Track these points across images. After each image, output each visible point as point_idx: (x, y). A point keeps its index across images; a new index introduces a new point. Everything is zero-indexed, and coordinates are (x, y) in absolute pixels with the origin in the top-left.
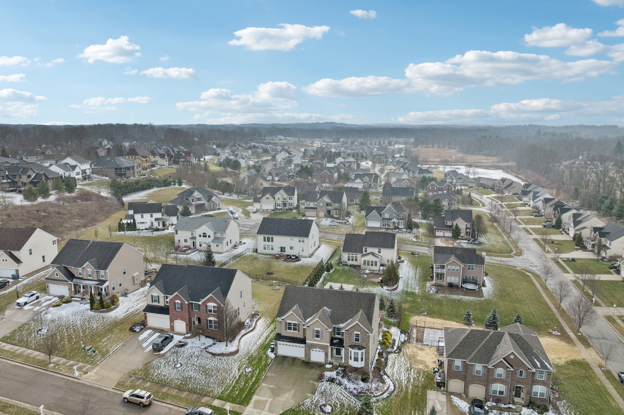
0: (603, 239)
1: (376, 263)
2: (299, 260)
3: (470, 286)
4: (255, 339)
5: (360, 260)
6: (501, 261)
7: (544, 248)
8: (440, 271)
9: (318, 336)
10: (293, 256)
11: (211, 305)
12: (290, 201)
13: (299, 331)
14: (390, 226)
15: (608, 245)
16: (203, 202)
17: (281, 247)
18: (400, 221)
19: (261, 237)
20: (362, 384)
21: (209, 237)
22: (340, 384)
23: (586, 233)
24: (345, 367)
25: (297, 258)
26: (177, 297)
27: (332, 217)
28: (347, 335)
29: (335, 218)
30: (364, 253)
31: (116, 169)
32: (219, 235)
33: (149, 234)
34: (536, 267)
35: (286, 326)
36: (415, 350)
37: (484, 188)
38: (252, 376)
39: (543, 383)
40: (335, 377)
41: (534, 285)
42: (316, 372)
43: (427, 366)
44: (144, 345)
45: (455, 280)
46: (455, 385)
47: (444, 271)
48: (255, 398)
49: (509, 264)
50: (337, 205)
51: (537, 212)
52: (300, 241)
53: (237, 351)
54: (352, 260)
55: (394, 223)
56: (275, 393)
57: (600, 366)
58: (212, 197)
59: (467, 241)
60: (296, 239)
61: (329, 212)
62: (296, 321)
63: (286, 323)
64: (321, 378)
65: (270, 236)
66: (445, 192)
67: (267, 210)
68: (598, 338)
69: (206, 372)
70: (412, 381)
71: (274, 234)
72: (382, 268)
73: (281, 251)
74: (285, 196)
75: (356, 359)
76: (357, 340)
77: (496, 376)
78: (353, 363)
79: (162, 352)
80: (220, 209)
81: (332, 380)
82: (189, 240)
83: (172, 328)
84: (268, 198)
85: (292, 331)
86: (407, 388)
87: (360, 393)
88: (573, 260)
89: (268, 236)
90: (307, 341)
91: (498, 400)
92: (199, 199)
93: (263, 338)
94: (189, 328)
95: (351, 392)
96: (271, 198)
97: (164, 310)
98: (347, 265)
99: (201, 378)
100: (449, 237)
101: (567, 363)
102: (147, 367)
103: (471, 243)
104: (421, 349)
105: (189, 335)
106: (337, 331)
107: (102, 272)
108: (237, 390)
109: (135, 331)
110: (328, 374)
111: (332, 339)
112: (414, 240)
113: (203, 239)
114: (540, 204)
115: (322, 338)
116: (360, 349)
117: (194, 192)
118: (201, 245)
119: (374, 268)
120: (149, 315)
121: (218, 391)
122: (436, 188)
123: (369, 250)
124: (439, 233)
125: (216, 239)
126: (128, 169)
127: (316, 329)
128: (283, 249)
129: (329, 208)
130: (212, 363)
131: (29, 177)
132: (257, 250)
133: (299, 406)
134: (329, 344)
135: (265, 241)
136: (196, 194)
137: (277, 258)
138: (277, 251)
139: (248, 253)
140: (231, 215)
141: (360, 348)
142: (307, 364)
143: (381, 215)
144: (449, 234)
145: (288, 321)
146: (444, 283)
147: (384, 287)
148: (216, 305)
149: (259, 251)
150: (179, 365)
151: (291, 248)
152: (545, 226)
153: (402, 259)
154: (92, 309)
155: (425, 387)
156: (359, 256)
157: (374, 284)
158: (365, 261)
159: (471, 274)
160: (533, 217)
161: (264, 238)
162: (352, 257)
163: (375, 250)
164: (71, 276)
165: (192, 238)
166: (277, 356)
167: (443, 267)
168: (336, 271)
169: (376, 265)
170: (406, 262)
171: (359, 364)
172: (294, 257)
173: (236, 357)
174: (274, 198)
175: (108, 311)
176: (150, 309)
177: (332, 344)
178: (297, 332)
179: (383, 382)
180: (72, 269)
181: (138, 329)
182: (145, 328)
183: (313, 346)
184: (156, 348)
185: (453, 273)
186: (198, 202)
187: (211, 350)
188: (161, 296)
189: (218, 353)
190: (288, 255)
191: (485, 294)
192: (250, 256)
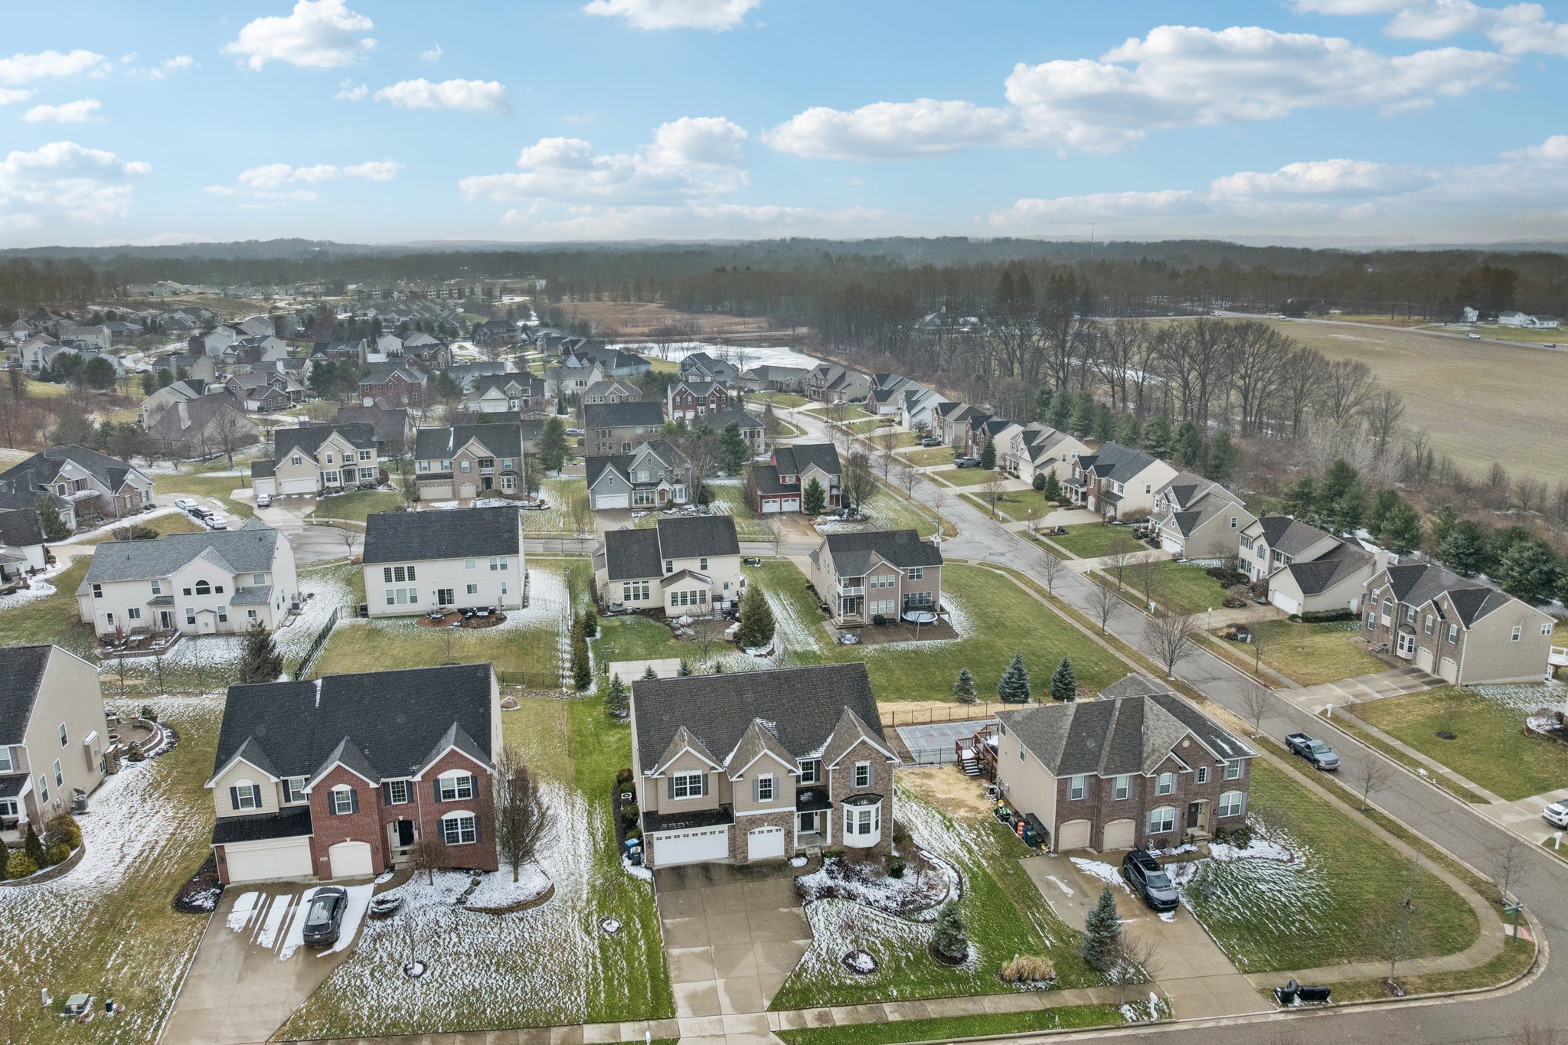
0: (1104, 480)
1: (702, 594)
2: (502, 619)
3: (921, 617)
5: (657, 593)
7: (994, 515)
8: (853, 592)
9: (766, 795)
10: (480, 609)
11: (450, 778)
12: (364, 464)
13: (706, 793)
14: (653, 502)
15: (1116, 491)
16: (96, 493)
17: (441, 592)
18: (677, 487)
19: (374, 574)
20: (896, 884)
21: (219, 590)
22: (851, 896)
23: (1064, 472)
24: (839, 854)
25: (493, 616)
26: (338, 775)
28: (837, 776)
29: (508, 496)
30: (667, 575)
32: (249, 582)
34: (1003, 554)
35: (671, 788)
36: (918, 780)
37: (780, 391)
38: (634, 941)
39: (1237, 785)
40: (830, 883)
41: (1024, 593)
42: (780, 886)
43: (973, 809)
44: (266, 939)
45: (887, 607)
46: (1075, 833)
47: (863, 590)
48: (679, 991)
49: (948, 555)
50: (508, 461)
51: (923, 435)
52: (493, 567)
53: (550, 888)
54: (637, 597)
55: (662, 493)
56: (723, 962)
57: (1248, 734)
58: (125, 474)
59: (837, 518)
60: (483, 563)
61: (488, 482)
62: (697, 769)
63: (670, 780)
64: (800, 895)
65: (405, 565)
66: (713, 406)
67: (301, 494)
68: (1205, 681)
69: (507, 963)
70: (976, 848)
71: (414, 558)
72: (717, 605)
73: (442, 601)
74: (349, 449)
75: (864, 829)
76: (862, 781)
77: (1157, 793)
78: (855, 840)
79: (339, 947)
80: (153, 506)
81: (829, 893)
82: (145, 610)
83: (321, 869)
84: (297, 461)
85: (688, 797)
86: (979, 865)
87: (904, 904)
88: (1062, 530)
89: (399, 565)
90: (737, 814)
91: (1162, 844)
92: (79, 485)
94: (383, 861)
95: (885, 909)
96: (306, 459)
97: (287, 824)
98: (624, 612)
100: (793, 512)
102: (322, 999)
103: (847, 521)
104: (929, 776)
105: (387, 877)
106: (809, 770)
108: (621, 986)
109: (200, 909)
110: (811, 882)
111: (800, 793)
113: (198, 601)
114: (928, 417)
115: (777, 797)
116: (872, 802)
117: (61, 464)
118: (192, 620)
119: (700, 608)
120: (230, 848)
122: (690, 399)
123: (678, 565)
124: (769, 507)
125: (242, 595)
127: (762, 777)
128: (444, 596)
130: (507, 935)
132: (364, 609)
133: (798, 976)
134: (794, 809)
135: (388, 579)
136: (70, 470)
137: (437, 622)
138: (428, 602)
139: (344, 621)
140: (198, 521)
141: (872, 799)
142: (743, 870)
143: (627, 476)
144: (791, 505)
145: (677, 774)
146: (866, 619)
147: (748, 651)
148: (467, 774)
149: (371, 611)
150: (419, 969)
151: (470, 589)
152: (960, 466)
155: (1010, 856)
156: (654, 584)
157: (721, 647)
158: (674, 596)
159: (918, 589)
160: (921, 448)
161: (387, 571)
162: (636, 589)
163: (693, 564)
165: (156, 603)
166: (656, 874)
167: (856, 582)
169: (703, 601)
171: (872, 839)
172: (486, 614)
173: (558, 902)
174: (317, 460)
175: (62, 872)
176: (235, 831)
177: (800, 805)
178: (700, 796)
179: (930, 866)
181: (204, 900)
182: (226, 893)
183: (754, 822)
184: (319, 939)
185: (882, 592)
186: (81, 494)
187: (479, 899)
188: (269, 783)
189: (505, 902)
190: (463, 612)
191: (957, 628)
192: (354, 628)
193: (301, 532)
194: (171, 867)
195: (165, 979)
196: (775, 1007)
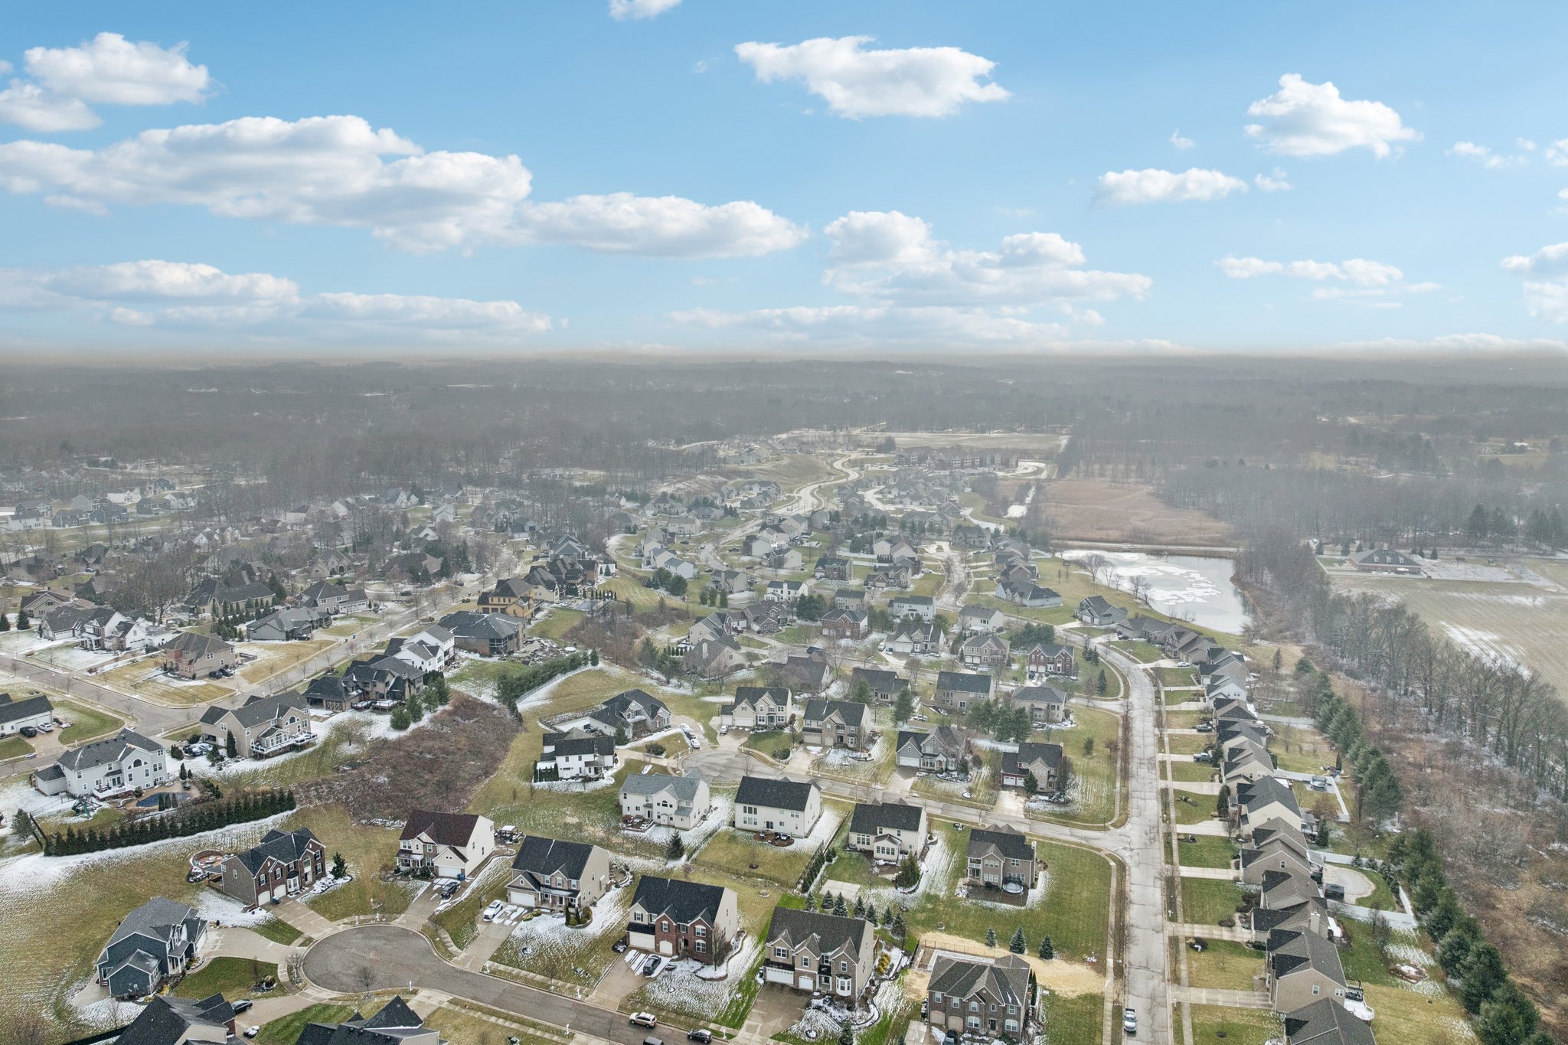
1: (893, 850)
2: (791, 842)
3: (1012, 888)
4: (743, 962)
5: (874, 843)
6: (1086, 838)
7: (1166, 812)
8: (974, 866)
9: (806, 964)
10: (783, 835)
11: (699, 928)
12: (779, 714)
13: (788, 957)
14: (934, 766)
16: (643, 718)
17: (768, 822)
18: (950, 759)
19: (740, 807)
20: (847, 1013)
21: (671, 805)
22: (826, 1012)
23: (1234, 789)
24: (833, 995)
25: (789, 841)
26: (664, 918)
27: (846, 747)
28: (834, 964)
29: (849, 749)
30: (879, 834)
31: (492, 640)
32: (684, 804)
33: (578, 788)
34: (1132, 849)
35: (775, 951)
36: (914, 977)
37: (1149, 641)
38: (743, 1002)
39: (1014, 1018)
40: (822, 1004)
41: (1108, 881)
42: (804, 999)
43: (919, 996)
44: (633, 967)
45: (995, 879)
46: (937, 1016)
47: (980, 866)
48: (746, 1022)
49: (1095, 844)
50: (853, 728)
52: (792, 815)
53: (726, 976)
54: (863, 843)
55: (940, 762)
56: (765, 1018)
58: (658, 708)
59: (1047, 798)
60: (788, 813)
61: (841, 738)
62: (785, 947)
63: (775, 948)
64: (808, 1005)
65: (753, 807)
66: (1059, 665)
67: (744, 727)
68: (1138, 968)
69: (699, 997)
70: (899, 1010)
71: (757, 804)
72: (901, 857)
73: (768, 827)
74: (773, 705)
75: (843, 988)
76: (844, 969)
77: (971, 1009)
78: (840, 991)
79: (653, 976)
80: (669, 727)
81: (819, 1008)
82: (642, 808)
83: (657, 948)
84: (744, 709)
85: (781, 957)
86: (891, 1017)
87: (844, 1020)
89: (750, 806)
90: (795, 968)
91: (973, 1032)
92: (638, 713)
93: (751, 961)
94: (676, 950)
95: (836, 1019)
96: (750, 709)
97: (649, 929)
98: (855, 850)
99: (694, 1002)
100: (1017, 788)
101: (1079, 997)
102: (642, 991)
103: (1053, 802)
105: (676, 957)
106: (825, 959)
107: (574, 882)
108: (729, 1015)
109: (619, 951)
110: (815, 1002)
111: (821, 967)
112: (967, 795)
113: (662, 809)
115: (810, 966)
116: (846, 978)
117: (630, 703)
118: (658, 817)
119: (890, 857)
120: (632, 933)
121: (713, 1015)
122: (1042, 658)
123: (886, 831)
124: (1008, 781)
125: (681, 811)
126: (510, 637)
127: (805, 956)
128: (769, 825)
129: (841, 732)
130: (702, 988)
131: (387, 684)
132: (734, 823)
133: (787, 1030)
134: (817, 972)
135: (745, 811)
136: (634, 706)
137: (762, 839)
138: (761, 826)
139: (724, 828)
142: (796, 991)
143: (920, 748)
144: (1019, 783)
145: (777, 947)
146: (981, 883)
147: (899, 889)
148: (704, 927)
149: (737, 825)
150: (672, 989)
151: (781, 824)
152: (1198, 759)
153: (935, 838)
154: (567, 924)
155: (910, 1018)
156: (872, 838)
157: (887, 883)
158: (878, 848)
159: (1015, 871)
161: (745, 807)
162: (863, 839)
163: (894, 832)
164: (537, 884)
165: (646, 806)
166: (766, 982)
167: (979, 862)
168: (841, 858)
169: (893, 854)
170: (940, 842)
171: (846, 993)
172: (785, 838)
173: (725, 981)
174: (755, 709)
175: (584, 927)
176: (634, 927)
177: (820, 972)
178: (785, 958)
179: (868, 1011)
180: (538, 875)
181: (621, 948)
182: (628, 948)
183: (802, 974)
184: (648, 972)
185: (993, 870)
186: (638, 718)
187: (701, 974)
188: (646, 914)
189: (708, 977)
190: (776, 834)
191: (1029, 901)
192: (726, 833)
193: (733, 757)
194: (615, 934)
195: (603, 971)
196: (772, 1038)
